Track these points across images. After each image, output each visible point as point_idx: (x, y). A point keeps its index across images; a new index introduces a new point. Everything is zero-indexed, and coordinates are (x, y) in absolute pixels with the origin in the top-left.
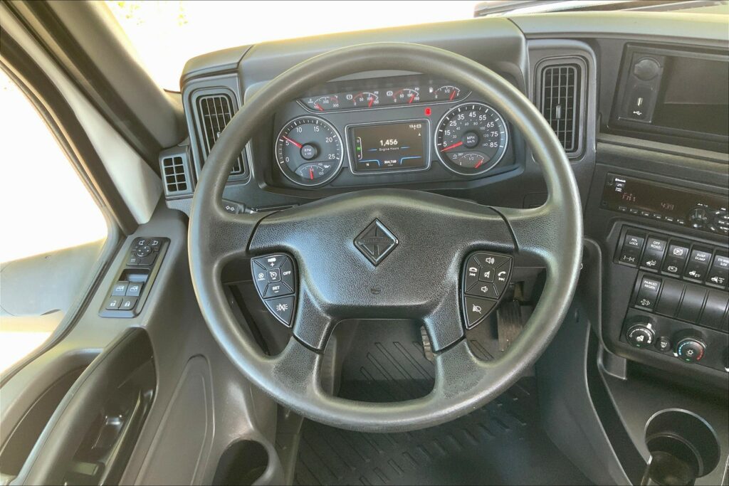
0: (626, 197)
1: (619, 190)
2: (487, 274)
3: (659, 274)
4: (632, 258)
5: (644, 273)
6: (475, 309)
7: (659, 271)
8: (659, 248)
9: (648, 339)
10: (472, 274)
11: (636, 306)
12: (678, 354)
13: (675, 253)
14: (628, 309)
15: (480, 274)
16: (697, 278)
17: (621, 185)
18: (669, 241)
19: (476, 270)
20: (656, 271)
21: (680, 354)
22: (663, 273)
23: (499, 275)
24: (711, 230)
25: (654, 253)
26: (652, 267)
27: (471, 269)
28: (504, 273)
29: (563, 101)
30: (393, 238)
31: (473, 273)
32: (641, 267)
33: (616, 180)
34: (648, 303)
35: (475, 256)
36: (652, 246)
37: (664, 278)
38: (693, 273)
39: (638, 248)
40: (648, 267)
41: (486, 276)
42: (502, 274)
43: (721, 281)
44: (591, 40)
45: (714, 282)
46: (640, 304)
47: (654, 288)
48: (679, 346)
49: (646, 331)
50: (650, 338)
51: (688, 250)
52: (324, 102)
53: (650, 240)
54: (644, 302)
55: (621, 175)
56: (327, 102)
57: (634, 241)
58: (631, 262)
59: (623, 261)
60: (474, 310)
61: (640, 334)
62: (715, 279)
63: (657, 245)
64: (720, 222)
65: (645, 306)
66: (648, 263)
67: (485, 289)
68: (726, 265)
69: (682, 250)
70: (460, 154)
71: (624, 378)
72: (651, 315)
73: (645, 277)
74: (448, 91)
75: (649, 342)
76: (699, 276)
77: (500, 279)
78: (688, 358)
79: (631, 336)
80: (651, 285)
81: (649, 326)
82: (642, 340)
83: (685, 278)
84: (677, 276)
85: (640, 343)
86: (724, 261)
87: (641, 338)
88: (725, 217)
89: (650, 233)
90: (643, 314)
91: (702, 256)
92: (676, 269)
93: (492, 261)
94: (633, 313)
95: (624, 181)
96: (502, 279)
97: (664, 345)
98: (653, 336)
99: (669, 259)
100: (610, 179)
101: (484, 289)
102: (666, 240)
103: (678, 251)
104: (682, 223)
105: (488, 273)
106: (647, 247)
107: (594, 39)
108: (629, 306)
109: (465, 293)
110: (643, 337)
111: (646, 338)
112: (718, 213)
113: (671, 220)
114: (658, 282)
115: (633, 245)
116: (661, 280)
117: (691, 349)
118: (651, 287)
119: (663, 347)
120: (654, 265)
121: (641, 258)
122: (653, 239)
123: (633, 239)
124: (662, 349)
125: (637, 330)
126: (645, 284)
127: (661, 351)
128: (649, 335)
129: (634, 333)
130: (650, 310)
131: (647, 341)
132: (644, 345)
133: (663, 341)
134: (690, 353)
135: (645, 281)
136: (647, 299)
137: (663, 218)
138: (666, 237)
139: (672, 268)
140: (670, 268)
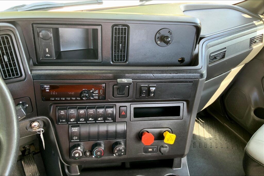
0: (52, 93)
1: (48, 91)
4: (64, 120)
5: (71, 125)
8: (73, 112)
9: (80, 154)
11: (72, 141)
12: (94, 156)
13: (81, 113)
14: (69, 143)
16: (93, 121)
17: (48, 88)
18: (77, 108)
20: (76, 123)
21: (95, 155)
22: (78, 122)
24: (91, 99)
25: (72, 115)
26: (73, 121)
29: (7, 53)
32: (69, 123)
33: (45, 86)
34: (77, 138)
38: (90, 119)
39: (65, 115)
40: (72, 122)
43: (102, 119)
44: (13, 22)
45: (100, 120)
46: (73, 140)
47: (77, 130)
48: (94, 152)
49: (78, 151)
50: (81, 153)
51: (86, 110)
54: (75, 138)
55: (47, 83)
57: (62, 112)
58: (64, 122)
59: (60, 122)
61: (76, 153)
62: (99, 119)
63: (72, 111)
64: (93, 95)
65: (76, 140)
66: (71, 120)
68: (101, 112)
69: (83, 111)
72: (79, 143)
73: (72, 127)
75: (81, 155)
76: (93, 119)
78: (99, 156)
79: (73, 155)
80: (75, 130)
81: (79, 148)
82: (78, 155)
83: (88, 122)
84: (85, 122)
85: (77, 157)
86: (100, 110)
87: (77, 155)
88: (95, 92)
89: (68, 107)
90: (76, 143)
91: (91, 111)
92: (84, 119)
94: (72, 144)
95: (49, 86)
97: (88, 154)
99: (79, 116)
100: (42, 87)
103: (82, 112)
104: (79, 99)
106: (69, 113)
107: (14, 22)
108: (69, 142)
110: (78, 154)
111: (79, 154)
112: (91, 91)
113: (75, 99)
114: (78, 127)
115: (62, 114)
116: (79, 126)
117: (98, 152)
118: (76, 130)
119: (88, 155)
120: (74, 120)
121: (68, 119)
122: (70, 109)
123: (61, 112)
124: (88, 156)
125: (74, 152)
126: (73, 130)
127: (88, 157)
128: (80, 152)
129: (73, 154)
130: (78, 140)
131: (80, 155)
132: (79, 157)
133: (87, 152)
134: (99, 153)
135: (72, 129)
136: (75, 136)
137: (71, 99)
138: (75, 107)
139: (82, 120)
140: (81, 120)
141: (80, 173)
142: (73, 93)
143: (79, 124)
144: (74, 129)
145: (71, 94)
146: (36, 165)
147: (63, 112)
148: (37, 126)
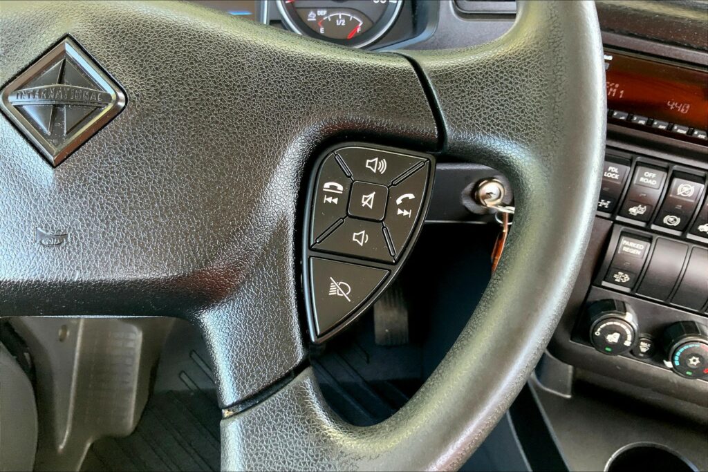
2: (368, 200)
3: (647, 229)
5: (623, 228)
6: (335, 289)
7: (648, 223)
8: (653, 183)
9: (626, 339)
10: (330, 200)
11: (605, 284)
12: (673, 363)
13: (679, 193)
14: (590, 288)
15: (350, 197)
18: (670, 173)
19: (340, 187)
20: (642, 224)
21: (677, 363)
22: (653, 227)
23: (399, 201)
25: (644, 192)
26: (638, 218)
27: (327, 185)
28: (411, 196)
30: (109, 89)
31: (334, 195)
32: (618, 218)
34: (626, 278)
35: (338, 154)
36: (642, 179)
37: (656, 237)
38: (704, 228)
39: (619, 183)
40: (631, 216)
41: (364, 203)
42: (405, 200)
46: (612, 281)
47: (639, 253)
48: (677, 350)
49: (623, 326)
50: (630, 337)
51: (703, 187)
53: (639, 169)
54: (619, 277)
57: (613, 173)
60: (332, 292)
61: (612, 330)
63: (649, 178)
65: (620, 284)
66: (633, 211)
67: (361, 238)
69: (693, 190)
70: (321, 13)
71: (569, 396)
73: (623, 234)
75: (628, 343)
77: (400, 212)
78: (690, 370)
79: (598, 333)
80: (633, 249)
81: (628, 317)
82: (616, 340)
83: (689, 236)
84: (678, 233)
85: (613, 345)
87: (613, 338)
89: (639, 158)
90: (615, 296)
92: (678, 220)
93: (383, 166)
94: (598, 294)
95: (610, 58)
96: (406, 213)
97: (644, 347)
98: (634, 334)
99: (667, 205)
101: (359, 237)
102: (667, 170)
103: (686, 189)
104: (699, 136)
105: (372, 196)
106: (635, 182)
108: (592, 284)
109: (310, 248)
110: (617, 335)
111: (623, 337)
113: (684, 132)
114: (646, 243)
115: (610, 178)
116: (650, 240)
117: (697, 355)
118: (633, 252)
119: (644, 350)
120: (642, 213)
121: (621, 201)
122: (643, 168)
123: (610, 168)
124: (642, 355)
125: (608, 323)
126: (624, 245)
127: (640, 357)
128: (628, 332)
129: (602, 329)
130: (627, 290)
131: (624, 342)
132: (618, 348)
133: (644, 341)
134: (694, 362)
135: (624, 241)
136: (625, 271)
137: (670, 128)
138: (665, 165)
139: (671, 219)
140: (668, 219)
141: (572, 393)
142: (683, 110)
143: (653, 235)
144: (632, 244)
145: (676, 109)
146: (406, 313)
147: (616, 170)
148: (494, 197)
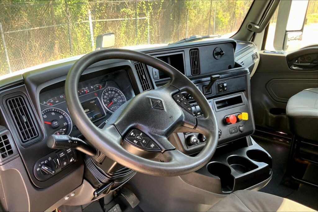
52: (51, 101)
56: (53, 101)
70: (112, 108)
74: (98, 86)
101: (185, 103)
